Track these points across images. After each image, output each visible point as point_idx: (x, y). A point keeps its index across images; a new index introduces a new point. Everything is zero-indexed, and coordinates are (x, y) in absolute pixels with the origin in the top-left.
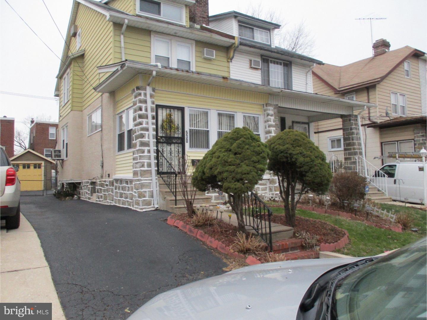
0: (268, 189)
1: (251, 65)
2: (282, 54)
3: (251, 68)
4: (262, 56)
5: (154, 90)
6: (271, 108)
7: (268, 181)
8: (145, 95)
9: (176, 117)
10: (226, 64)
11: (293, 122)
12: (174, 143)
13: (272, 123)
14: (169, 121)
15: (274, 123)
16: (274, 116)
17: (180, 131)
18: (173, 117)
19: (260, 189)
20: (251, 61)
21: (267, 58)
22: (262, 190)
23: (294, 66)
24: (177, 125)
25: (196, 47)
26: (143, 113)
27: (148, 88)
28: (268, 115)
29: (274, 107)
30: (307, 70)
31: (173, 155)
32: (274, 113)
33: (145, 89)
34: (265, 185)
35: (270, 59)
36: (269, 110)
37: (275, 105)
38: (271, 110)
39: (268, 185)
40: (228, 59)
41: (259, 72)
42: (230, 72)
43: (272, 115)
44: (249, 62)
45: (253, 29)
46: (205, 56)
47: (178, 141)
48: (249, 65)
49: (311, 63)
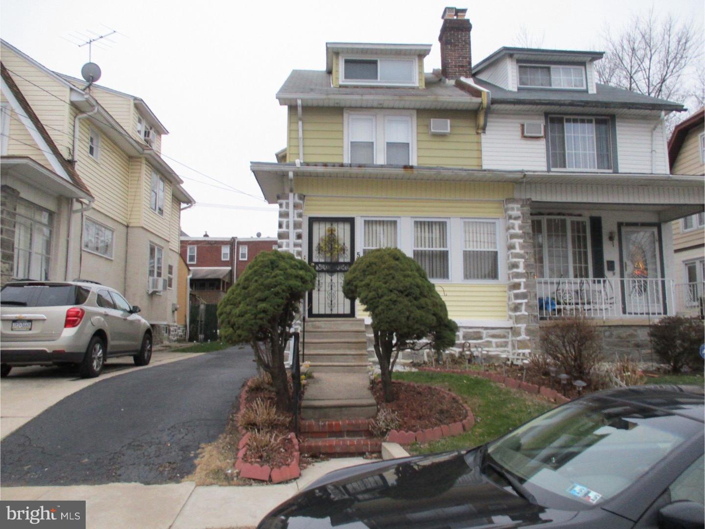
0: (510, 343)
1: (523, 132)
2: (584, 106)
3: (524, 137)
4: (546, 114)
5: (302, 197)
6: (516, 206)
7: (509, 331)
8: (287, 204)
9: (342, 232)
10: (474, 138)
11: (620, 225)
12: (338, 272)
13: (517, 231)
14: (331, 239)
15: (521, 232)
16: (521, 219)
17: (348, 253)
18: (336, 233)
19: (494, 345)
20: (523, 126)
21: (559, 116)
22: (497, 346)
23: (619, 122)
24: (342, 244)
25: (417, 120)
26: (284, 232)
27: (291, 195)
28: (510, 217)
29: (521, 203)
30: (652, 126)
31: (335, 289)
32: (522, 213)
33: (287, 198)
34: (504, 337)
35: (565, 117)
36: (513, 209)
37: (523, 200)
38: (516, 210)
39: (510, 338)
40: (478, 129)
41: (543, 142)
42: (481, 151)
43: (516, 218)
44: (520, 129)
45: (549, 69)
46: (432, 130)
47: (344, 268)
48: (520, 133)
49: (655, 112)
